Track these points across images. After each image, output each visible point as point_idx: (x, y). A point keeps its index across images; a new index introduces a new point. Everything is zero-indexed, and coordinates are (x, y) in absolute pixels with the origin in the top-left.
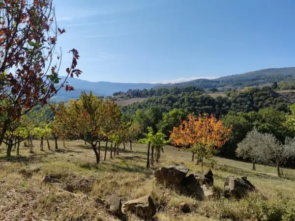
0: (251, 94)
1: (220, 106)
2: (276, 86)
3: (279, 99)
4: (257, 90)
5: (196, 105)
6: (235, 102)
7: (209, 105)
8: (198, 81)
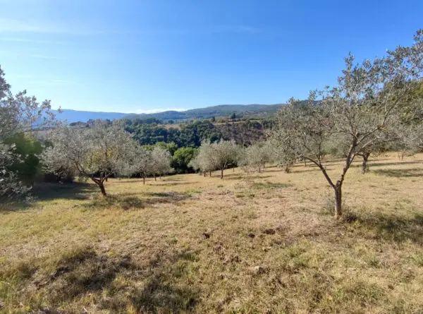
0: (196, 126)
1: (171, 135)
2: (214, 120)
3: (213, 129)
4: (200, 123)
5: (150, 135)
6: (183, 132)
7: (161, 135)
8: (167, 112)
